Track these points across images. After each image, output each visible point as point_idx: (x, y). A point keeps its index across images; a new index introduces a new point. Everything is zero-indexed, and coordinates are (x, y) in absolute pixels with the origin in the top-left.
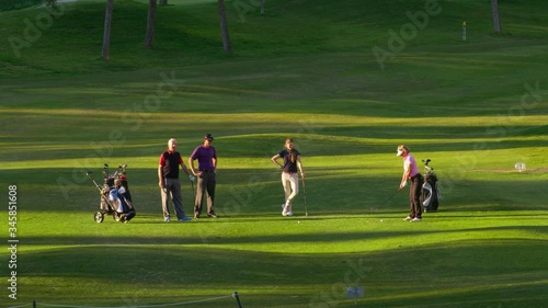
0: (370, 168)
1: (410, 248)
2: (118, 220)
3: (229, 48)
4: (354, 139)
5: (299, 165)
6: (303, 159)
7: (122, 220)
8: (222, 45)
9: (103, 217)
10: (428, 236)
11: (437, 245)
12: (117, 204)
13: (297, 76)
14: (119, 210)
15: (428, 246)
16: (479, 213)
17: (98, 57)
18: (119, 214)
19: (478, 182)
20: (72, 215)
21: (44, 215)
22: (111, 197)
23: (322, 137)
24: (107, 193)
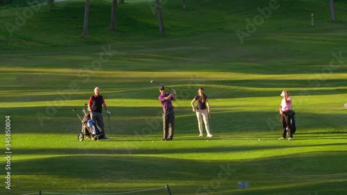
0: (252, 107)
1: (278, 157)
2: (93, 139)
3: (163, 30)
4: (242, 88)
5: (207, 104)
6: (210, 101)
7: (96, 139)
8: (158, 28)
9: (83, 137)
10: (289, 149)
11: (295, 155)
12: (92, 129)
13: (206, 48)
14: (94, 133)
15: (289, 155)
16: (322, 135)
17: (80, 36)
18: (93, 136)
19: (321, 115)
20: (64, 136)
21: (46, 136)
22: (88, 125)
23: (222, 86)
24: (86, 122)
